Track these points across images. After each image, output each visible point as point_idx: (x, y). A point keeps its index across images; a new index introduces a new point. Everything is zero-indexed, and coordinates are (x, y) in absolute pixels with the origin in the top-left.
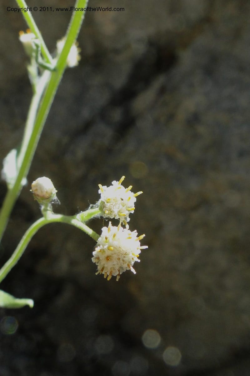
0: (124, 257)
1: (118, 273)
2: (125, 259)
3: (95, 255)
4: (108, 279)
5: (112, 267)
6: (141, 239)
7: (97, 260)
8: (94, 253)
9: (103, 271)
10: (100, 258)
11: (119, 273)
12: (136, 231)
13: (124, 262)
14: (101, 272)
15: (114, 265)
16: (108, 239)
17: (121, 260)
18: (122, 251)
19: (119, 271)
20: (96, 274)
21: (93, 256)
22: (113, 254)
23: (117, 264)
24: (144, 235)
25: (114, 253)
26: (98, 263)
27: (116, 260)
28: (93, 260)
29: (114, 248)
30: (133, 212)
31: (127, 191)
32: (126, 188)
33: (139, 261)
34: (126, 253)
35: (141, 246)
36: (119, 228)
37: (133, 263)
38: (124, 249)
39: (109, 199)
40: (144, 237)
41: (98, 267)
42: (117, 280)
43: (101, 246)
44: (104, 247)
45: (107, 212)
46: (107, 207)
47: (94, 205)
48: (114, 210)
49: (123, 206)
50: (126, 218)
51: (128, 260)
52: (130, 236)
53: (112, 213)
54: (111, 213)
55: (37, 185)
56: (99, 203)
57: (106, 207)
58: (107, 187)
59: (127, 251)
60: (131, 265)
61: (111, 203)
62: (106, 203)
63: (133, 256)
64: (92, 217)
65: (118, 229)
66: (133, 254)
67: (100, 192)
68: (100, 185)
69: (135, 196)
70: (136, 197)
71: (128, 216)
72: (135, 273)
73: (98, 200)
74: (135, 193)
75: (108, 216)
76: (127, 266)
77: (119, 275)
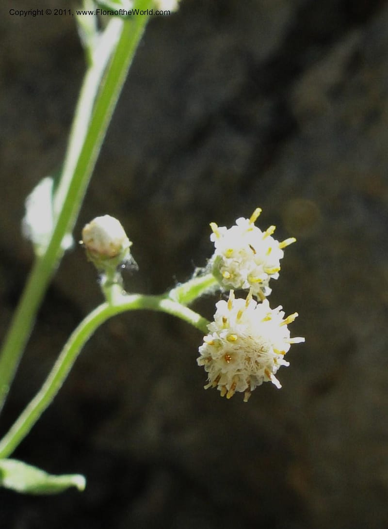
0: (259, 356)
1: (247, 387)
2: (260, 360)
3: (203, 352)
4: (228, 397)
5: (235, 375)
6: (291, 322)
7: (207, 361)
8: (201, 349)
9: (218, 382)
10: (214, 358)
11: (250, 386)
12: (280, 307)
13: (258, 366)
14: (215, 383)
15: (239, 370)
16: (227, 322)
17: (253, 361)
18: (254, 344)
19: (249, 382)
20: (206, 387)
21: (199, 355)
22: (238, 350)
23: (245, 369)
24: (296, 315)
25: (238, 348)
26: (209, 367)
27: (244, 361)
28: (200, 362)
29: (240, 337)
30: (276, 276)
31: (265, 236)
32: (263, 232)
33: (287, 364)
34: (263, 347)
35: (291, 338)
36: (248, 302)
37: (275, 368)
38: (257, 341)
39: (230, 251)
40: (296, 318)
41: (209, 374)
42: (246, 400)
43: (215, 334)
44: (219, 336)
45: (226, 275)
46: (226, 265)
47: (203, 270)
48: (240, 273)
49: (258, 265)
50: (263, 289)
51: (267, 362)
52: (270, 316)
53: (236, 278)
54: (234, 279)
55: (92, 232)
56: (212, 262)
57: (225, 267)
58: (228, 228)
59: (263, 345)
60: (272, 372)
61: (235, 259)
62: (224, 258)
63: (275, 355)
64: (200, 294)
65: (247, 304)
66: (275, 351)
67: (213, 238)
68: (213, 225)
69: (282, 247)
70: (283, 249)
71: (268, 285)
72: (279, 386)
73: (210, 257)
74: (281, 240)
75: (230, 283)
76: (263, 374)
77: (248, 390)
